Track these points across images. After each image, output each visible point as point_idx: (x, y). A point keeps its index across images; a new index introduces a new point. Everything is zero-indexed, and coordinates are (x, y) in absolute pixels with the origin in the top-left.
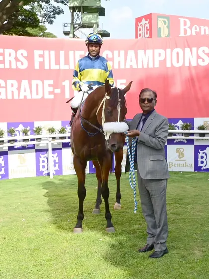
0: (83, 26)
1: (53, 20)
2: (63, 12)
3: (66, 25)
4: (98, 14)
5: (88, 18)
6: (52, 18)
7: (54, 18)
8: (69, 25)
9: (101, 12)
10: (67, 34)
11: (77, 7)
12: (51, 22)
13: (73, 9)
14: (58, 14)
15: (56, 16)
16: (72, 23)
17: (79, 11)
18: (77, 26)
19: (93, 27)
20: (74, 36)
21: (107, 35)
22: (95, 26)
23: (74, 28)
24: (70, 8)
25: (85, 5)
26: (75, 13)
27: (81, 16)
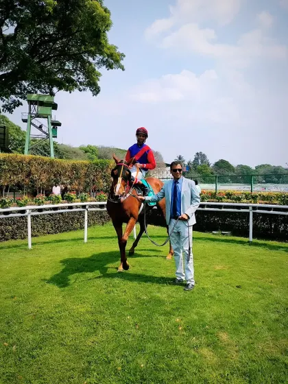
0: (38, 116)
1: (13, 110)
2: (22, 104)
4: (51, 108)
5: (42, 110)
7: (14, 108)
8: (27, 114)
9: (55, 107)
10: (25, 121)
11: (34, 101)
12: (11, 112)
13: (31, 102)
14: (18, 106)
15: (16, 107)
16: (30, 113)
17: (36, 104)
18: (34, 115)
19: (47, 118)
20: (31, 123)
21: (59, 124)
22: (49, 117)
23: (31, 117)
24: (28, 101)
25: (41, 99)
26: (32, 106)
27: (38, 108)
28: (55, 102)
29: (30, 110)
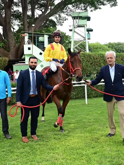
0: (79, 26)
1: (63, 23)
3: (70, 26)
4: (87, 20)
6: (62, 22)
8: (72, 26)
10: (71, 30)
11: (76, 17)
12: (62, 25)
13: (74, 18)
15: (64, 21)
16: (73, 25)
17: (77, 19)
18: (76, 26)
19: (84, 27)
20: (75, 31)
21: (92, 30)
22: (85, 26)
23: (74, 27)
24: (72, 17)
25: (80, 15)
26: (75, 20)
27: (78, 21)
28: (89, 16)
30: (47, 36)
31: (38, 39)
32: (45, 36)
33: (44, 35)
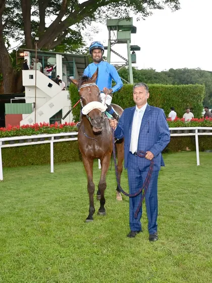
0: (119, 41)
4: (130, 32)
5: (124, 35)
9: (133, 30)
11: (113, 26)
13: (110, 28)
14: (97, 32)
16: (110, 40)
17: (116, 30)
18: (114, 42)
19: (126, 42)
20: (111, 50)
21: (138, 48)
22: (128, 41)
23: (111, 43)
24: (108, 27)
25: (121, 23)
26: (111, 31)
27: (117, 33)
29: (110, 37)
30: (61, 56)
31: (46, 60)
32: (57, 56)
33: (55, 54)
